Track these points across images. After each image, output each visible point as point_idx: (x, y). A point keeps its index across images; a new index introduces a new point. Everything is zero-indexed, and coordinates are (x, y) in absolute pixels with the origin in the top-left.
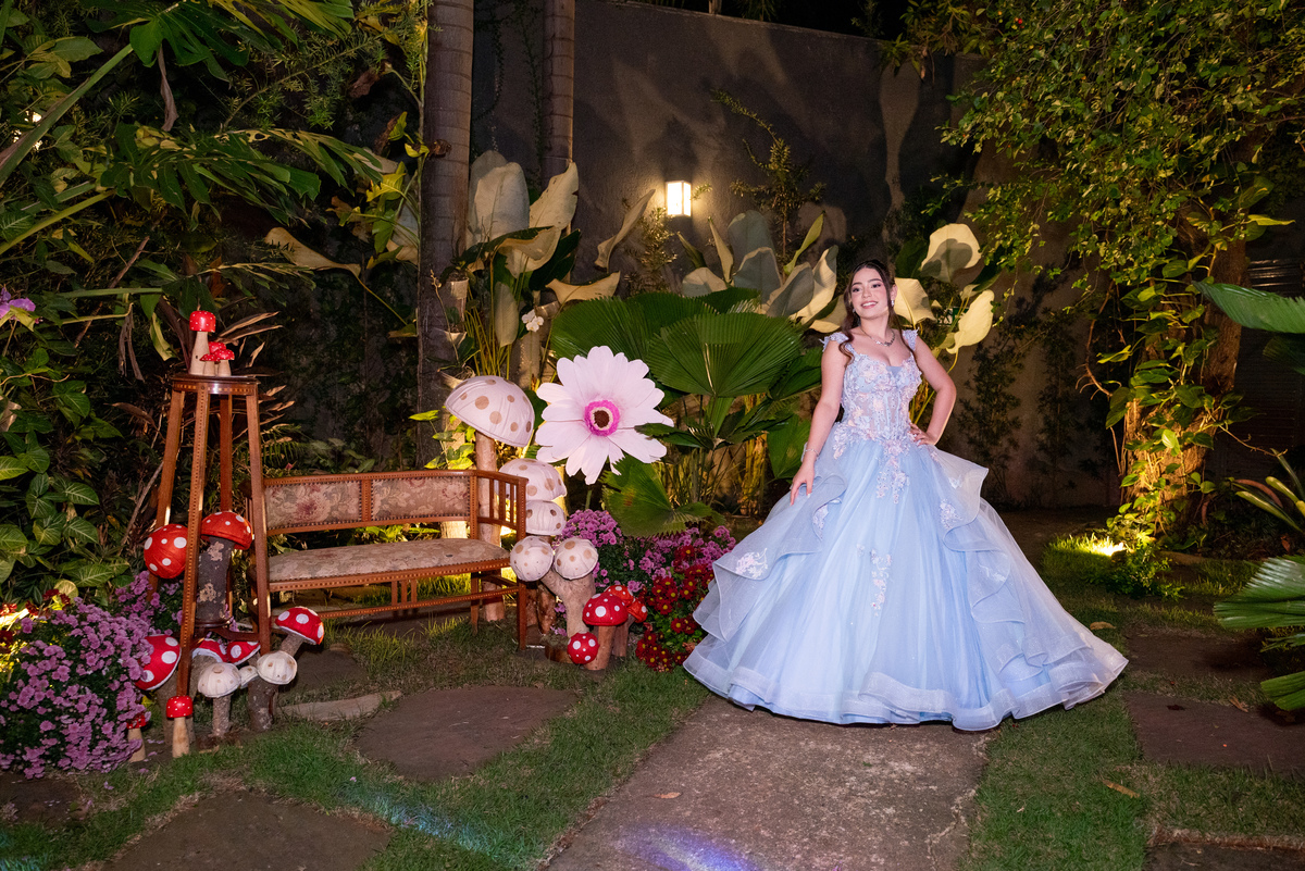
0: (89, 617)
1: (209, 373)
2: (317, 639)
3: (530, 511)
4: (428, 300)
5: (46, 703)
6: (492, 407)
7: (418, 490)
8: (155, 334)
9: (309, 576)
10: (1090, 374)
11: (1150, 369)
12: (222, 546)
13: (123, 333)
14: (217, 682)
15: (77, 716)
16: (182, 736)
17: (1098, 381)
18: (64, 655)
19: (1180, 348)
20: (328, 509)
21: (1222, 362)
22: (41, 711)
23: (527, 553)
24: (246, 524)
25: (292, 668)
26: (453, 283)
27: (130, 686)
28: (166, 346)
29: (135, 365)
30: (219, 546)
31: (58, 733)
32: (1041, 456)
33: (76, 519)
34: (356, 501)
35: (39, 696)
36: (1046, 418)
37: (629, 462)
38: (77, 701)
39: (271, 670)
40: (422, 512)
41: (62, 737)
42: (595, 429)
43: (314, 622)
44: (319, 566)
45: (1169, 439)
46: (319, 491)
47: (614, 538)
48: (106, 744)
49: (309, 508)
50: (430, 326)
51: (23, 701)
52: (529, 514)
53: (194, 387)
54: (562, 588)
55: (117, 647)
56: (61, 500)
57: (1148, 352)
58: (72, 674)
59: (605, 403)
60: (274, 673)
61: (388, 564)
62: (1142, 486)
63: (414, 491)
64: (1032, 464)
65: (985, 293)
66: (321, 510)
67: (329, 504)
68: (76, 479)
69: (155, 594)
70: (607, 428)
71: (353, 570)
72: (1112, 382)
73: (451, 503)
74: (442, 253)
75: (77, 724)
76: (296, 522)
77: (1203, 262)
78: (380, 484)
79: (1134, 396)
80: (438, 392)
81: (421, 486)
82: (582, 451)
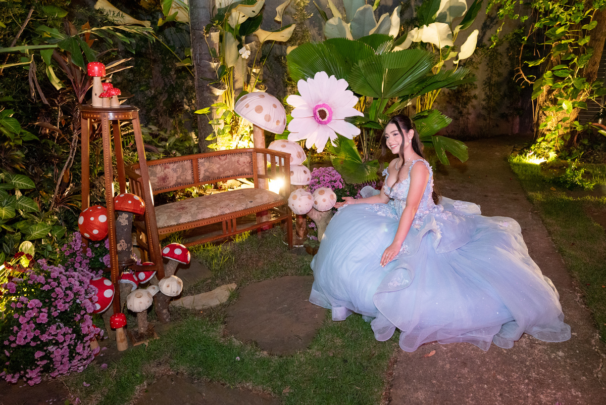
0: (52, 274)
1: (106, 106)
2: (187, 262)
3: (292, 172)
4: (198, 44)
5: (35, 339)
6: (265, 112)
7: (224, 162)
8: (50, 74)
9: (175, 223)
10: (522, 72)
11: (559, 70)
12: (127, 216)
13: (30, 75)
14: (139, 302)
15: (57, 344)
16: (123, 338)
17: (525, 75)
18: (41, 304)
19: (576, 59)
20: (175, 179)
21: (594, 65)
22: (33, 344)
23: (300, 199)
24: (141, 201)
25: (181, 285)
26: (212, 33)
27: (88, 317)
28: (58, 81)
29: (42, 94)
30: (125, 216)
31: (48, 356)
32: (484, 112)
33: (22, 197)
34: (190, 172)
35: (30, 336)
36: (486, 93)
37: (341, 139)
38: (56, 335)
39: (169, 289)
40: (227, 175)
41: (51, 359)
42: (319, 121)
43: (184, 251)
44: (180, 216)
45: (566, 105)
46: (169, 168)
47: (341, 184)
48: (80, 357)
49: (164, 179)
50: (201, 59)
51: (20, 341)
52: (292, 174)
53: (98, 116)
54: (316, 216)
55: (75, 294)
56: (11, 188)
57: (552, 61)
58: (49, 316)
59: (324, 105)
60: (171, 291)
61: (219, 211)
62: (548, 128)
63: (221, 163)
64: (479, 116)
65: (475, 31)
66: (171, 179)
67: (175, 175)
68: (16, 172)
69: (88, 249)
70: (326, 119)
71: (200, 217)
72: (531, 76)
73: (243, 168)
74: (203, 14)
75: (59, 350)
76: (158, 187)
77: (591, 13)
78: (203, 160)
79: (545, 83)
80: (208, 97)
81: (226, 159)
82: (315, 134)
